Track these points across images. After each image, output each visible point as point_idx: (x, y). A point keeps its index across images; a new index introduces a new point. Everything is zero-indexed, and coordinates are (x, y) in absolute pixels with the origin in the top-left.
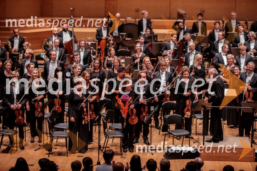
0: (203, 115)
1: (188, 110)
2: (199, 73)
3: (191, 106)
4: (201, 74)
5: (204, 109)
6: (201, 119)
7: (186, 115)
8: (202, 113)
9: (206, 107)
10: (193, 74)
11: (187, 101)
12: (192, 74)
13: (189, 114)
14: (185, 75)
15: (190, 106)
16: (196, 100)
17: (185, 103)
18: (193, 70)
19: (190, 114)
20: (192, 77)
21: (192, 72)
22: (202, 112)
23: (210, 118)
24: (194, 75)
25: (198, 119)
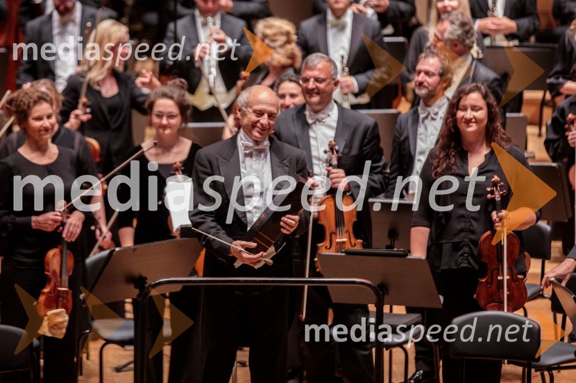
0: (132, 323)
1: (53, 302)
2: (108, 117)
3: (71, 279)
4: (116, 121)
5: (137, 292)
6: (122, 343)
7: (45, 323)
8: (130, 315)
9: (150, 282)
10: (85, 118)
11: (51, 253)
12: (77, 116)
13: (59, 319)
14: (39, 118)
15: (65, 278)
16: (101, 249)
17: (41, 264)
18: (83, 99)
19: (67, 318)
20: (78, 136)
21: (76, 108)
22: (129, 307)
23: (167, 339)
24: (89, 121)
25: (108, 342)
